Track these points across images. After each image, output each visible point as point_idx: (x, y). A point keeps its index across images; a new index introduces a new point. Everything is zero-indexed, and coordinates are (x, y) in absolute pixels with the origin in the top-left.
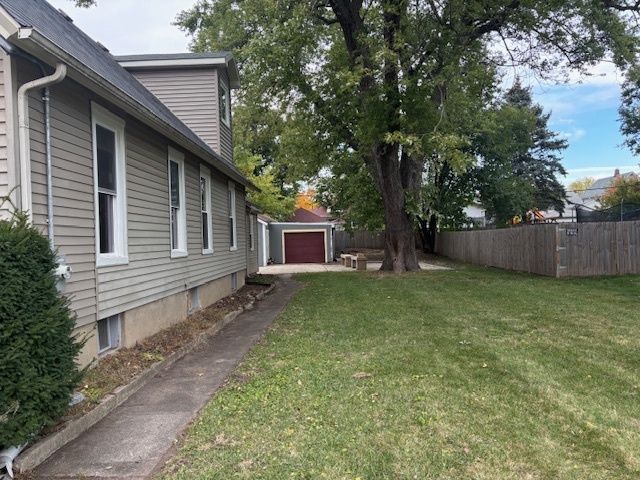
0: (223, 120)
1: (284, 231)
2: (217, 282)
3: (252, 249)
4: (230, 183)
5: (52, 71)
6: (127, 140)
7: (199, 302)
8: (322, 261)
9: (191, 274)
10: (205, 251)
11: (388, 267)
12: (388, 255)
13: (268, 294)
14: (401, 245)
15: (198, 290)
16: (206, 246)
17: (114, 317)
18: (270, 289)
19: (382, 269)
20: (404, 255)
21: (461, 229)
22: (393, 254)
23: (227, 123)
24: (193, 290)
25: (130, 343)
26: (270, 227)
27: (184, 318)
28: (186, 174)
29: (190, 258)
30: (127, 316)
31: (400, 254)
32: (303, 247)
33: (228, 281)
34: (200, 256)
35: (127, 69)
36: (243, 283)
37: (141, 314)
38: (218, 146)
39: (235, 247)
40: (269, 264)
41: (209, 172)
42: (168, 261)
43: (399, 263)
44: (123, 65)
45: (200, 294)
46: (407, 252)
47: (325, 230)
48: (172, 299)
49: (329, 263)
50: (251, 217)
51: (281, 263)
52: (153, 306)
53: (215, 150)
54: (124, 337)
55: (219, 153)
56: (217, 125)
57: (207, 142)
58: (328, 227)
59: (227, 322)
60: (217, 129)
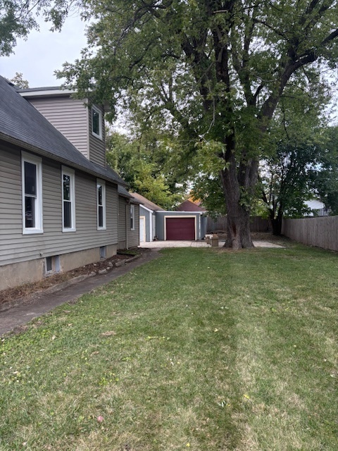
0: (94, 134)
1: (166, 217)
2: (81, 253)
3: (133, 229)
4: (98, 180)
7: (60, 267)
8: (192, 238)
10: (65, 230)
11: (229, 245)
12: (229, 236)
13: (129, 262)
14: (238, 229)
15: (60, 258)
18: (132, 258)
19: (225, 246)
20: (241, 235)
21: (302, 217)
22: (233, 235)
23: (100, 136)
24: (51, 258)
26: (155, 213)
27: (39, 279)
29: (45, 235)
31: (238, 235)
32: (180, 229)
34: (61, 233)
36: (115, 253)
38: (88, 153)
39: (104, 227)
40: (154, 240)
41: (74, 171)
42: (21, 236)
43: (236, 242)
44: (23, 94)
46: (243, 233)
47: (195, 216)
48: (24, 265)
49: (198, 241)
50: (132, 206)
51: (163, 240)
53: (86, 156)
55: (88, 158)
56: (87, 137)
57: (80, 150)
58: (197, 215)
59: (72, 283)
60: (88, 140)
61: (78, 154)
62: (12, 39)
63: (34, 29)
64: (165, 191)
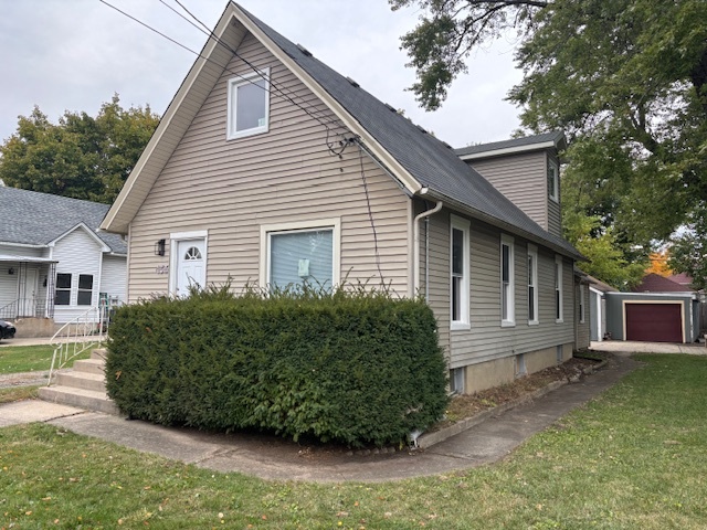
0: (551, 197)
1: (624, 302)
2: (543, 352)
3: (583, 321)
4: (557, 256)
5: (434, 206)
6: (471, 234)
7: (525, 368)
8: (677, 340)
9: (518, 342)
10: (530, 323)
13: (597, 369)
15: (524, 357)
16: (532, 317)
17: (460, 368)
18: (600, 365)
23: (556, 199)
24: (520, 356)
25: (470, 391)
26: (606, 297)
27: (512, 380)
28: (515, 254)
29: (517, 328)
30: (468, 369)
32: (652, 323)
33: (554, 353)
34: (526, 327)
35: (466, 161)
36: (571, 356)
37: (479, 370)
38: (546, 223)
39: (561, 319)
40: (605, 339)
41: (536, 248)
42: (499, 329)
44: (462, 158)
45: (526, 360)
47: (682, 302)
48: (502, 361)
49: (688, 343)
50: (582, 287)
51: (621, 340)
52: (487, 365)
53: (543, 227)
54: (466, 386)
55: (546, 229)
56: (545, 203)
57: (535, 220)
58: (687, 300)
59: (551, 389)
60: (545, 207)
61: (535, 225)
62: (442, 91)
63: (461, 72)
64: (615, 259)
